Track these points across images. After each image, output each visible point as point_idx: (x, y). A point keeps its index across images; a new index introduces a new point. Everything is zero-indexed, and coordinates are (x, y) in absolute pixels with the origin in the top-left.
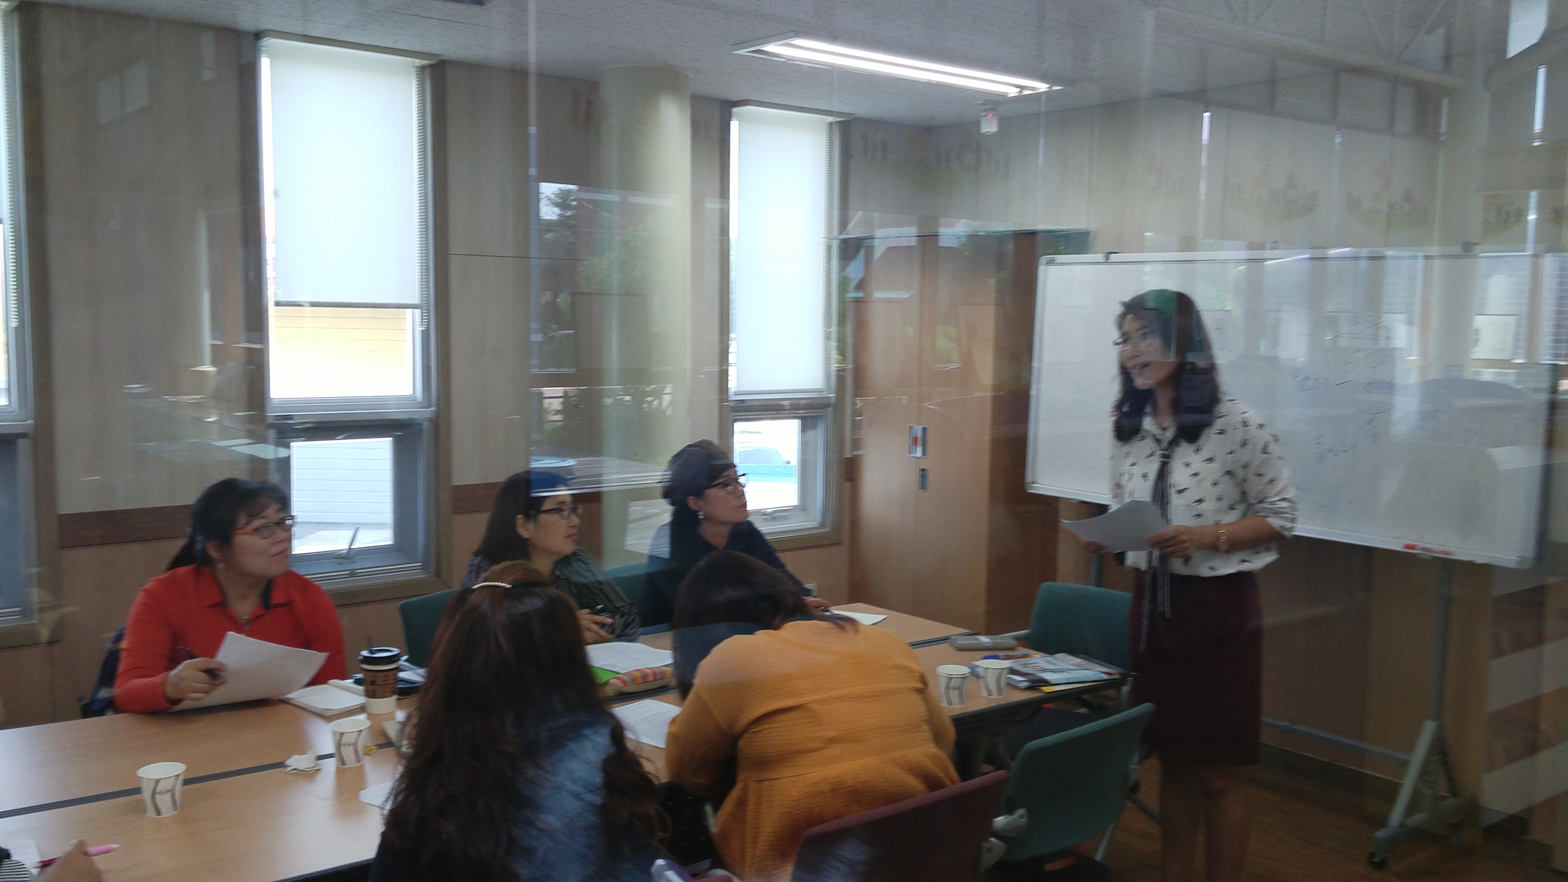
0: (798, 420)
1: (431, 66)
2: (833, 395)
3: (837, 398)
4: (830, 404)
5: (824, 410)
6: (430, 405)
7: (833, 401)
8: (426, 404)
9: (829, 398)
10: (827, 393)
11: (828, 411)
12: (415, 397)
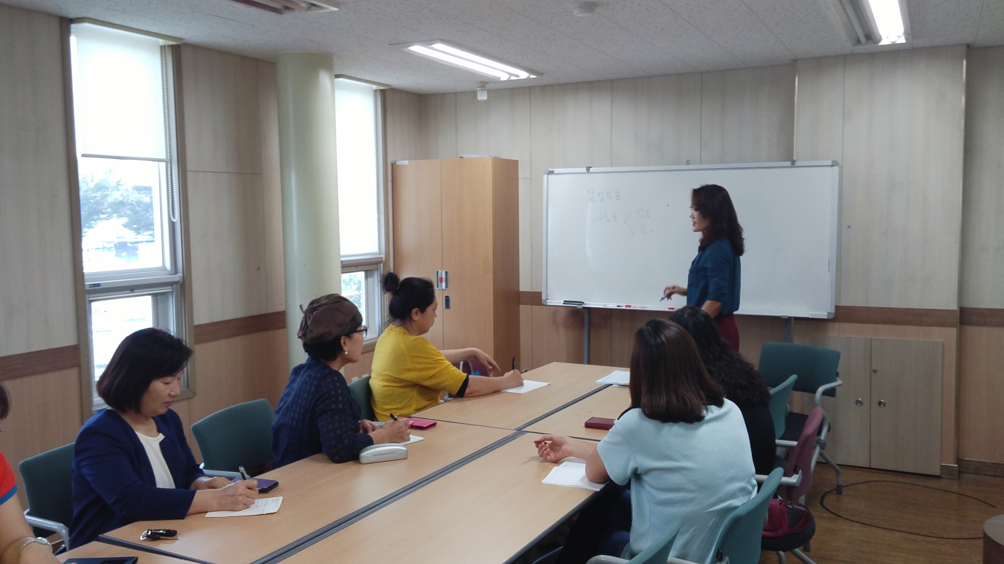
0: (363, 272)
1: (173, 46)
2: (383, 256)
3: (386, 258)
4: (382, 261)
5: (379, 265)
6: (176, 272)
7: (384, 259)
8: (173, 272)
9: (382, 258)
10: (380, 254)
11: (380, 265)
12: (165, 267)
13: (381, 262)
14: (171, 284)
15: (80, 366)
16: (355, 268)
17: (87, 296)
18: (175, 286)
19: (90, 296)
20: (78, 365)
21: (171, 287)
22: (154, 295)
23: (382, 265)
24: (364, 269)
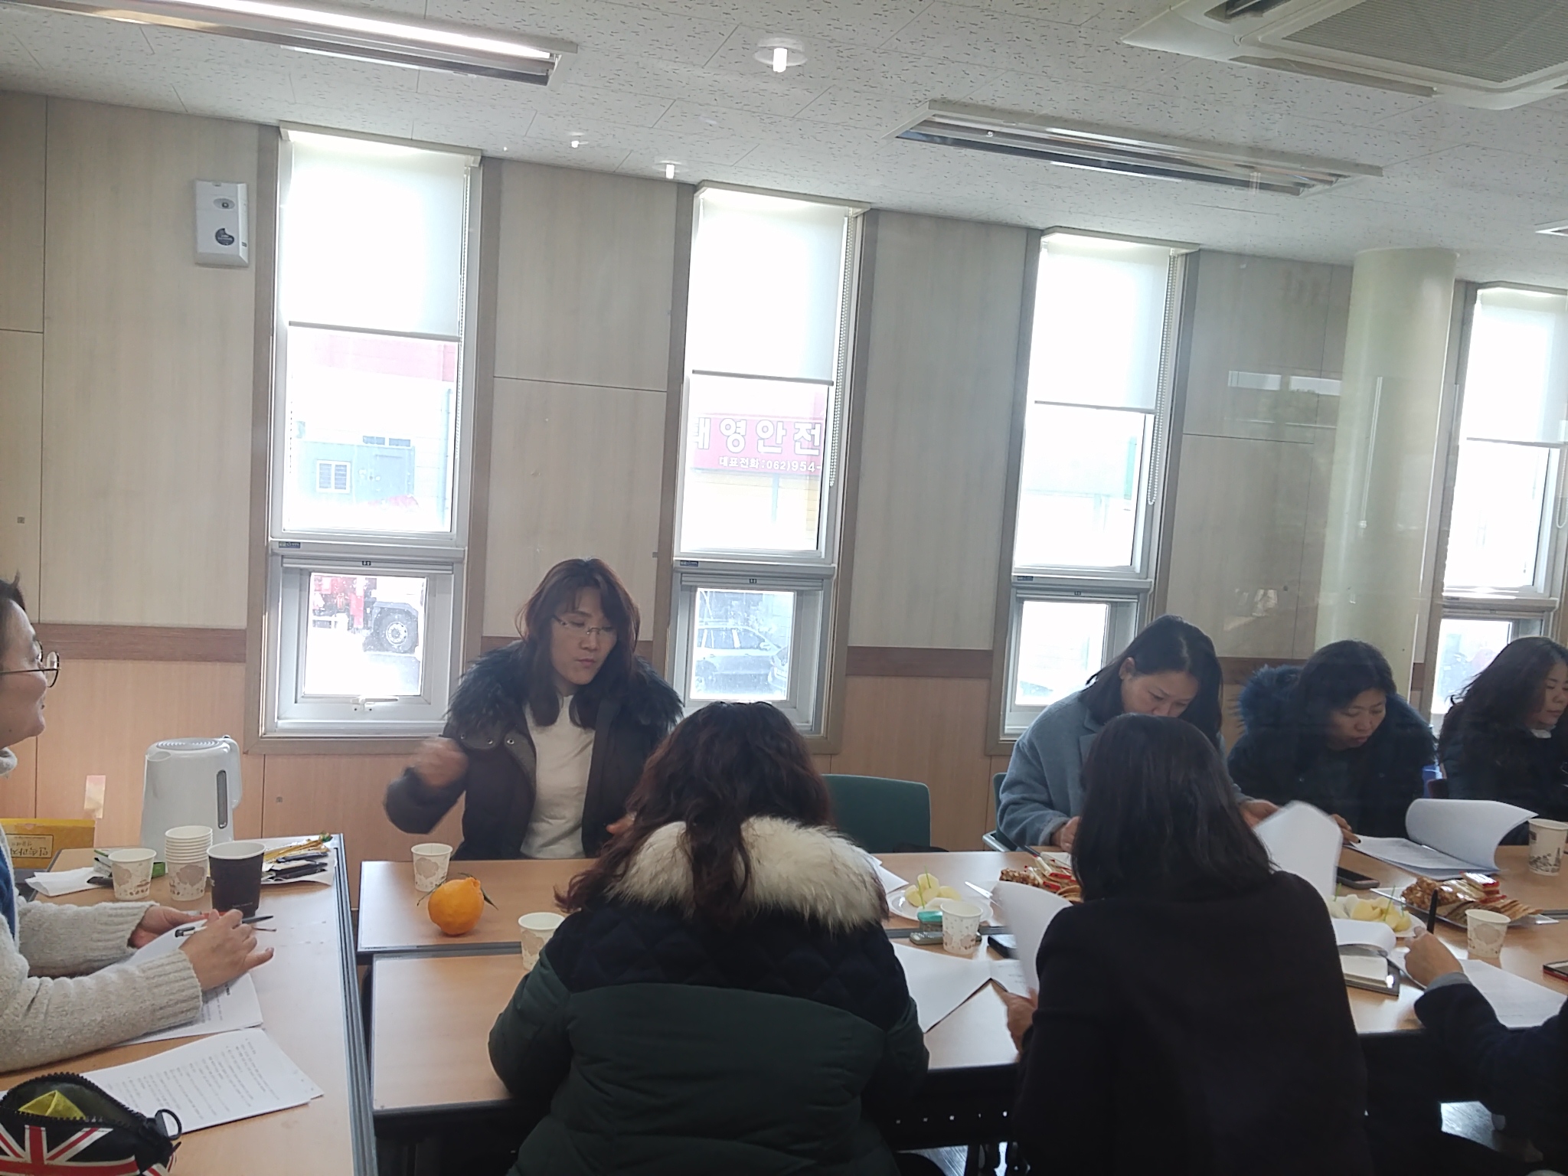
0: (1507, 623)
1: (1187, 254)
2: (1558, 599)
3: (1560, 603)
4: (1554, 608)
5: (1546, 613)
6: (1147, 578)
7: (1557, 605)
8: (1145, 577)
9: (1555, 602)
10: (1550, 596)
11: (1549, 616)
12: (1134, 568)
13: (1551, 609)
14: (1137, 592)
15: (990, 679)
16: (1488, 612)
17: (1013, 591)
18: (1141, 595)
19: (1019, 591)
20: (989, 677)
21: (1136, 597)
22: (1114, 606)
23: (1552, 614)
24: (1513, 617)
